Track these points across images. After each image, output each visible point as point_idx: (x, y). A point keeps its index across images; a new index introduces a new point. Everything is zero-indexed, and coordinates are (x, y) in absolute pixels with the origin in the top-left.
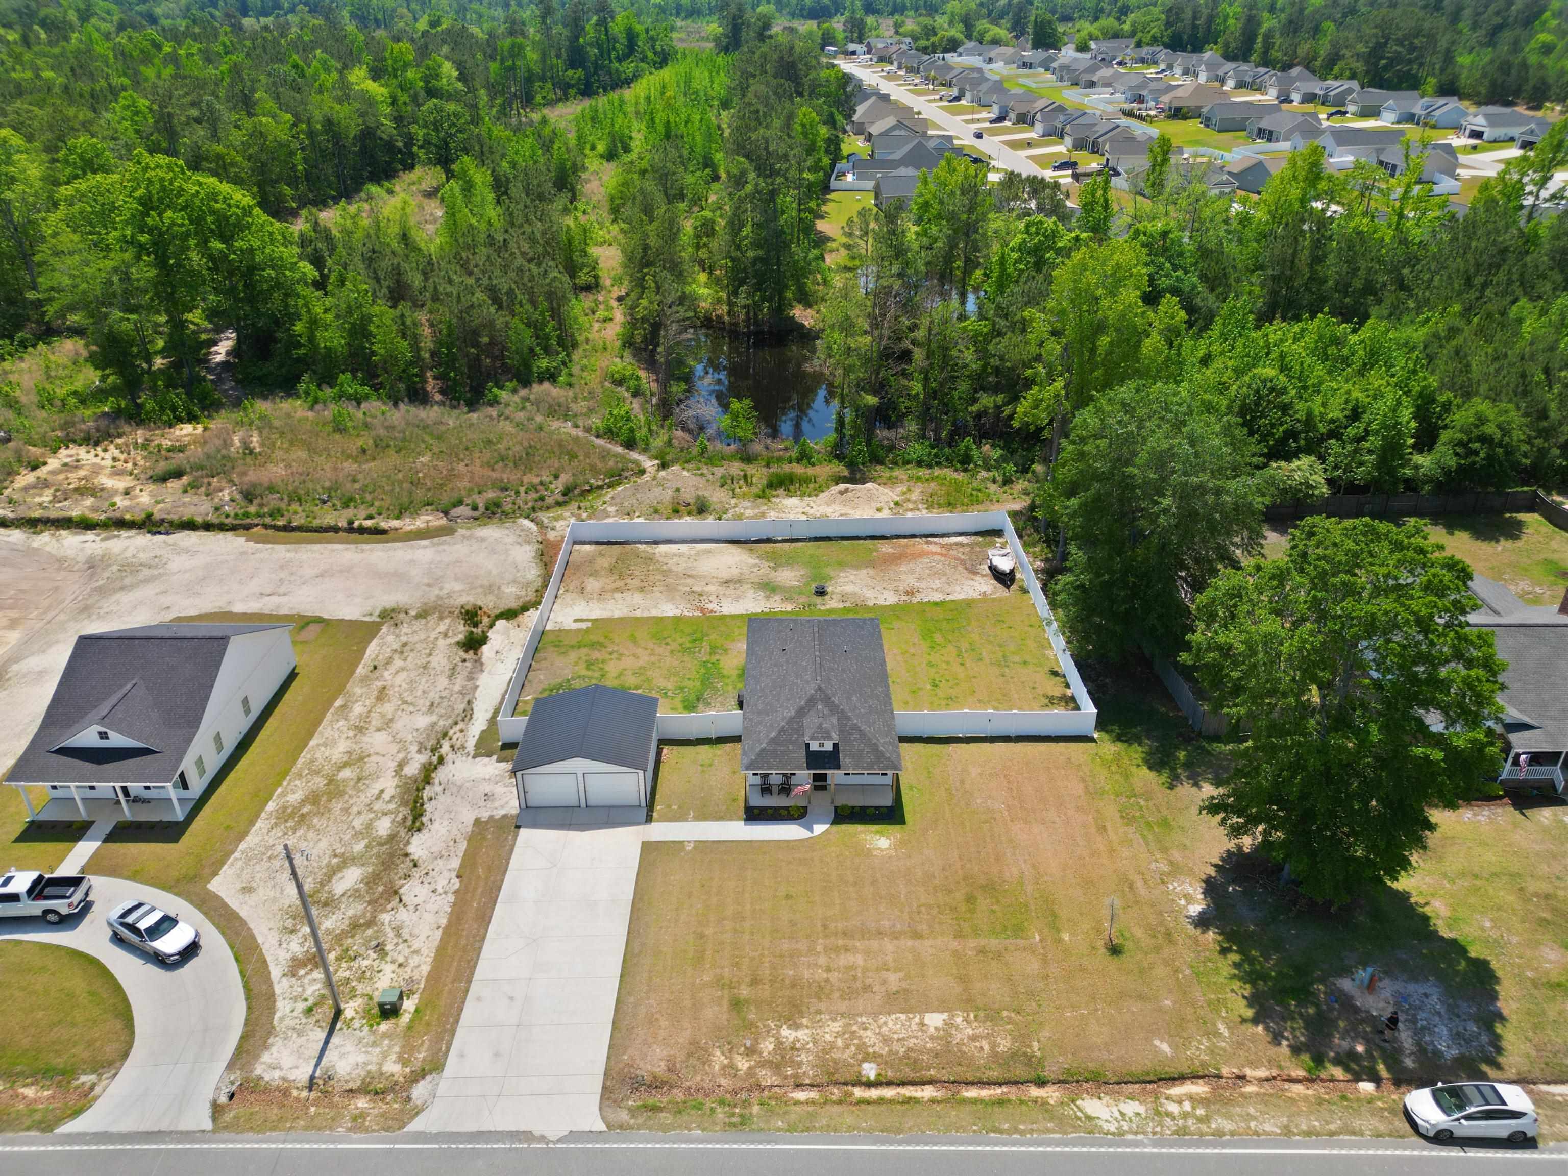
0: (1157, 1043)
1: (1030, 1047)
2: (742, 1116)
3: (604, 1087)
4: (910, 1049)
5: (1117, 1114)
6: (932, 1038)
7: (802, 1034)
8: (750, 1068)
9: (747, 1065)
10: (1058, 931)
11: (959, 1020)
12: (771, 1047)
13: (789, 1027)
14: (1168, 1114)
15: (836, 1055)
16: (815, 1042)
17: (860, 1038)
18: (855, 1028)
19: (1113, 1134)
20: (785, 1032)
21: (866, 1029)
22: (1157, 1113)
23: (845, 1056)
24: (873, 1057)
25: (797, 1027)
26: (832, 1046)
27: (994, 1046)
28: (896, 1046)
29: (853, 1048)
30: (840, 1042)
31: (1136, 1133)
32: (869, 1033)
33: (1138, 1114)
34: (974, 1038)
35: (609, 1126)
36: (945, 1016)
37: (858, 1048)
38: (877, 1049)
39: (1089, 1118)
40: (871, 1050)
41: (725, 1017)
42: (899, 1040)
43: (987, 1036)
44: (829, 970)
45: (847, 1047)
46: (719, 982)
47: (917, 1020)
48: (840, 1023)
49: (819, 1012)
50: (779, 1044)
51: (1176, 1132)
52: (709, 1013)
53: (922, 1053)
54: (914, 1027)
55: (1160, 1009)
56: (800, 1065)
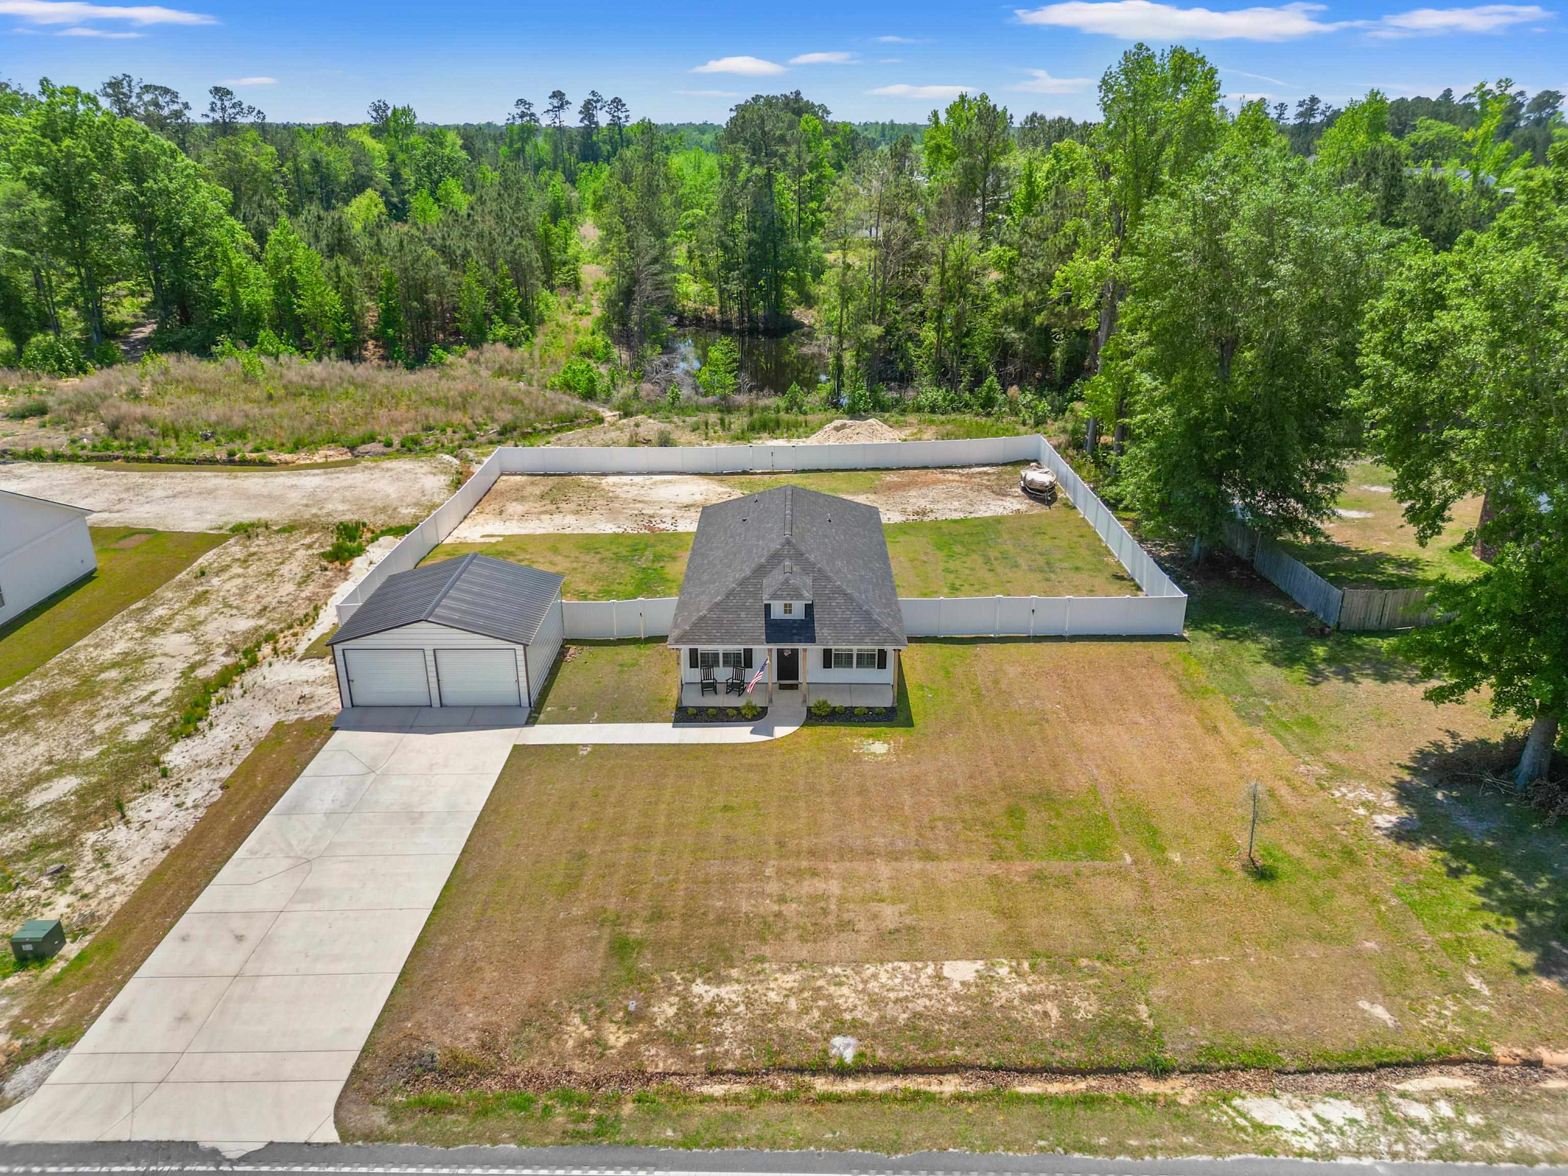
0: (1364, 1005)
1: (1135, 1013)
2: (599, 1120)
3: (356, 1071)
4: (917, 1015)
5: (1313, 1122)
6: (956, 998)
7: (729, 992)
8: (629, 1044)
9: (624, 1039)
10: (1163, 850)
11: (1003, 971)
12: (671, 1012)
13: (707, 981)
14: (1413, 1123)
15: (786, 1023)
16: (749, 1003)
17: (830, 997)
18: (821, 983)
19: (1313, 1155)
20: (699, 988)
21: (840, 984)
22: (1390, 1120)
23: (802, 1025)
24: (854, 1028)
25: (721, 980)
26: (780, 1009)
27: (1067, 1011)
28: (891, 1011)
29: (816, 1014)
30: (793, 1004)
31: (1358, 1154)
32: (845, 990)
33: (1353, 1122)
34: (1031, 998)
35: (345, 1135)
36: (979, 965)
37: (825, 1012)
38: (858, 1014)
39: (1260, 1127)
40: (847, 1016)
41: (599, 965)
42: (897, 1001)
43: (1055, 995)
44: (782, 900)
45: (806, 1010)
46: (597, 918)
47: (930, 970)
48: (797, 976)
49: (762, 959)
50: (686, 1006)
51: (1437, 1154)
52: (570, 961)
53: (939, 1021)
54: (924, 980)
55: (1359, 955)
56: (721, 1037)
